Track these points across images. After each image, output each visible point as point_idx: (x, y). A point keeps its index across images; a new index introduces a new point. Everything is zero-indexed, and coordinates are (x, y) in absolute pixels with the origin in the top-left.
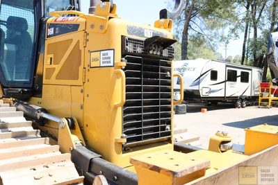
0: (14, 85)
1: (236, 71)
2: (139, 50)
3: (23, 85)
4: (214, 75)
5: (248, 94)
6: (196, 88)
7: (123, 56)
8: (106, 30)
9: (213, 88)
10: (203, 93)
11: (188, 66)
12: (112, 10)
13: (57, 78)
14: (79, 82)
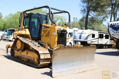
0: (35, 38)
1: (103, 35)
2: (60, 32)
3: (37, 38)
4: (93, 36)
5: (108, 43)
6: (86, 40)
7: (57, 33)
8: (54, 29)
9: (93, 41)
10: (89, 42)
11: (84, 32)
12: (56, 25)
13: (45, 36)
14: (49, 37)
